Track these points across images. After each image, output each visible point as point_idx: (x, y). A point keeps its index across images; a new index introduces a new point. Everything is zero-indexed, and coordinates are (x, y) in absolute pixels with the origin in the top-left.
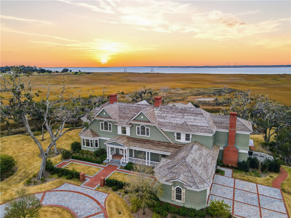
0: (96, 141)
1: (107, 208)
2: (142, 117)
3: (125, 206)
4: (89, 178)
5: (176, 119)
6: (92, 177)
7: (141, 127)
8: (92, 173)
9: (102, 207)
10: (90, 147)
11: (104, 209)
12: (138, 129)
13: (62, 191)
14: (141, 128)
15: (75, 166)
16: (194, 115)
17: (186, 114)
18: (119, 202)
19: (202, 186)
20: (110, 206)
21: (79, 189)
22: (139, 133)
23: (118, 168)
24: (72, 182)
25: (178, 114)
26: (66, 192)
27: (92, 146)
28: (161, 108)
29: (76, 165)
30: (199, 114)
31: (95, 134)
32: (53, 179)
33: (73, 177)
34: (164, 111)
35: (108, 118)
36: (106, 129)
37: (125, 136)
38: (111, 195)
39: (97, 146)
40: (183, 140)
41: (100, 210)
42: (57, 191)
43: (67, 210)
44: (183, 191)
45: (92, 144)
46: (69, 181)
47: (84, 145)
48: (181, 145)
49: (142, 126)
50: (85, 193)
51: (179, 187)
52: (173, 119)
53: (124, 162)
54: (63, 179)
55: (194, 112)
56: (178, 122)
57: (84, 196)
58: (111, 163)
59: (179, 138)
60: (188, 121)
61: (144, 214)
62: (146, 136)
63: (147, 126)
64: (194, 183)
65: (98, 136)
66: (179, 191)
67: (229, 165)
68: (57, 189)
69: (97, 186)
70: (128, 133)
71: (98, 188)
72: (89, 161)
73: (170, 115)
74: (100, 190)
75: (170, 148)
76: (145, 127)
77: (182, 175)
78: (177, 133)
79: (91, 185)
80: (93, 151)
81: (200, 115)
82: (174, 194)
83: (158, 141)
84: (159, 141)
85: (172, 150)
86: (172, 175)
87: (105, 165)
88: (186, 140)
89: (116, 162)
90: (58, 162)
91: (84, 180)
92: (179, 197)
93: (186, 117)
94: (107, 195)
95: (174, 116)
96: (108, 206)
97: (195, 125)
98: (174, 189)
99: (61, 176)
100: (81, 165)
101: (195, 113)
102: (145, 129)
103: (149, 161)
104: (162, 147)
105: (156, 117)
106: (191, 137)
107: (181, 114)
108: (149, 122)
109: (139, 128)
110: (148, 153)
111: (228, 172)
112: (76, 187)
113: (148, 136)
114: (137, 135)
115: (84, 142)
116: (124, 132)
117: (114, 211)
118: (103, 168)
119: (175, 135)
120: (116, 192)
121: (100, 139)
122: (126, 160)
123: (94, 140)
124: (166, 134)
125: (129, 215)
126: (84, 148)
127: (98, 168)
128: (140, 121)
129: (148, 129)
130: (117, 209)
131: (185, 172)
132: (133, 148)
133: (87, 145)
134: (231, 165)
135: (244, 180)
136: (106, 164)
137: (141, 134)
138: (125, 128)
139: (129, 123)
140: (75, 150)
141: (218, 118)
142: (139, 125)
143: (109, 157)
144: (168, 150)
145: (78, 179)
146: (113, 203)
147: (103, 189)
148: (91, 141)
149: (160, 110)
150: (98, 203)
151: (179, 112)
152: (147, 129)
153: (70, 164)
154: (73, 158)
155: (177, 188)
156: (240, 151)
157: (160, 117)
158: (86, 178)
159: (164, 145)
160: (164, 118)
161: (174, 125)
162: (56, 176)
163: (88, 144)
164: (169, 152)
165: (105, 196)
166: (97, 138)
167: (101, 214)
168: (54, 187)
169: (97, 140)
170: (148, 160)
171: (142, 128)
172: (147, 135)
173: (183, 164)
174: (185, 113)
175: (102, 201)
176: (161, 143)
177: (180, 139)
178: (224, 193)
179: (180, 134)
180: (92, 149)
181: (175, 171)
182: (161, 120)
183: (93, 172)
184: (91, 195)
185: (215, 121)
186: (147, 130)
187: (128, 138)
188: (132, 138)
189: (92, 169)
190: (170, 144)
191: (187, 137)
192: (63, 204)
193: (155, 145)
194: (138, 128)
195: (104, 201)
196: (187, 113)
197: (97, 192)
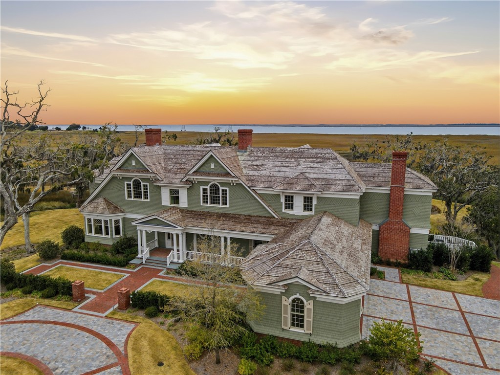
0: (117, 222)
1: (130, 353)
2: (213, 166)
3: (175, 348)
4: (94, 293)
5: (284, 169)
6: (102, 291)
7: (211, 187)
8: (104, 284)
9: (118, 353)
10: (103, 235)
11: (123, 359)
12: (204, 193)
13: (25, 322)
14: (211, 190)
15: (66, 273)
16: (318, 160)
17: (303, 160)
18: (161, 339)
19: (351, 291)
20: (137, 350)
21: (68, 317)
22: (205, 202)
23: (161, 274)
24: (54, 302)
25: (287, 160)
26: (35, 325)
27: (107, 233)
28: (252, 152)
29: (68, 269)
30: (328, 158)
31: (113, 208)
32: (10, 298)
33: (57, 293)
34: (259, 157)
35: (142, 172)
36: (138, 195)
37: (178, 208)
38: (143, 325)
39: (117, 232)
40: (298, 209)
41: (112, 361)
42: (15, 322)
43: (31, 362)
44: (308, 305)
45: (107, 228)
46: (47, 301)
47: (90, 232)
48: (294, 221)
49: (212, 185)
50: (81, 324)
51: (298, 296)
52: (277, 169)
53: (175, 260)
54: (35, 298)
55: (319, 155)
56: (287, 174)
57: (79, 331)
58: (147, 264)
59: (290, 206)
60: (308, 171)
61: (218, 362)
62: (221, 205)
63: (223, 184)
64: (335, 285)
65: (121, 211)
66: (298, 306)
67: (391, 260)
68: (16, 319)
69: (111, 310)
70: (184, 202)
71: (113, 313)
72: (98, 262)
73: (271, 163)
74: (116, 316)
75: (272, 227)
76: (219, 188)
77: (305, 269)
78: (286, 197)
79: (97, 307)
80: (111, 243)
81: (331, 161)
82: (287, 315)
83: (245, 216)
84: (249, 216)
85: (276, 230)
86: (281, 273)
87: (134, 268)
88: (305, 209)
89: (157, 262)
90: (30, 265)
91: (83, 298)
92: (298, 321)
93: (302, 165)
94: (133, 326)
95: (279, 164)
96: (133, 349)
97: (323, 179)
98: (287, 302)
99: (30, 292)
100: (81, 271)
101: (320, 158)
102: (219, 190)
103: (229, 256)
104: (256, 226)
105: (242, 167)
106: (315, 202)
107: (293, 160)
108: (227, 174)
109: (207, 189)
110: (226, 238)
111: (392, 273)
112: (61, 312)
113: (224, 206)
114: (202, 205)
115: (90, 226)
116: (175, 199)
117: (147, 359)
118: (128, 275)
119: (283, 200)
120: (154, 319)
121: (124, 219)
122: (178, 257)
123: (111, 220)
124: (263, 199)
125: (183, 366)
126: (91, 237)
127: (116, 275)
128: (209, 174)
129: (224, 192)
130: (154, 356)
131: (310, 262)
132: (195, 231)
133: (96, 232)
134: (395, 261)
135: (426, 286)
136: (136, 266)
137: (211, 203)
138: (177, 192)
139: (184, 180)
140: (70, 243)
141: (366, 169)
142: (206, 183)
143: (144, 251)
144: (268, 231)
145: (67, 297)
146: (145, 343)
147: (125, 315)
148: (106, 222)
149: (249, 155)
150: (110, 344)
151: (287, 158)
152: (223, 190)
153: (56, 268)
154: (64, 257)
155: (294, 301)
156: (413, 231)
157: (251, 167)
158: (86, 295)
159: (258, 222)
160: (257, 168)
161: (278, 180)
162: (19, 292)
163: (99, 230)
164: (270, 234)
165: (128, 328)
166: (119, 217)
167: (113, 369)
168: (10, 313)
169: (119, 220)
170: (226, 253)
171: (213, 190)
172: (223, 204)
173: (306, 248)
174: (301, 158)
175: (119, 340)
176: (253, 218)
177: (292, 208)
178: (392, 312)
179: (292, 197)
180: (108, 239)
181: (288, 262)
182: (251, 173)
183: (106, 282)
184: (94, 328)
185: (361, 173)
186: (223, 194)
187: (184, 211)
188: (192, 211)
189: (103, 277)
190: (272, 219)
191: (308, 201)
192: (22, 350)
193: (240, 223)
194: (205, 191)
195: (123, 340)
196: (304, 158)
197: (110, 321)
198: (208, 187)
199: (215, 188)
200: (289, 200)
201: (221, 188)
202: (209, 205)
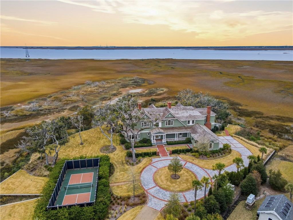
2: (170, 116)
3: (192, 157)
12: (166, 123)
13: (156, 162)
16: (191, 110)
17: (188, 110)
18: (187, 157)
21: (163, 159)
22: (167, 125)
23: (164, 146)
26: (160, 161)
30: (193, 109)
34: (175, 110)
36: (145, 126)
37: (159, 128)
38: (180, 156)
40: (191, 124)
44: (213, 144)
48: (191, 127)
56: (185, 115)
58: (157, 144)
59: (189, 123)
60: (191, 114)
61: (203, 157)
62: (171, 125)
64: (217, 140)
70: (160, 126)
71: (170, 156)
73: (180, 112)
74: (172, 156)
77: (211, 138)
79: (165, 155)
80: (138, 141)
86: (207, 139)
87: (155, 146)
89: (159, 143)
92: (211, 147)
93: (188, 112)
94: (178, 156)
95: (182, 112)
96: (185, 159)
104: (183, 129)
106: (195, 121)
107: (185, 111)
108: (174, 117)
110: (176, 134)
113: (172, 125)
116: (157, 125)
118: (157, 148)
119: (187, 122)
121: (141, 133)
122: (164, 141)
124: (183, 122)
125: (198, 159)
128: (169, 118)
129: (172, 122)
130: (190, 159)
139: (161, 120)
140: (124, 144)
141: (199, 110)
142: (167, 120)
143: (155, 141)
144: (188, 130)
151: (183, 110)
153: (136, 151)
155: (210, 144)
156: (212, 124)
160: (178, 114)
170: (176, 137)
175: (180, 159)
176: (181, 127)
187: (161, 128)
188: (163, 128)
190: (185, 127)
191: (193, 121)
193: (179, 129)
198: (168, 121)
199: (169, 121)
200: (189, 122)
201: (171, 121)
202: (168, 125)
